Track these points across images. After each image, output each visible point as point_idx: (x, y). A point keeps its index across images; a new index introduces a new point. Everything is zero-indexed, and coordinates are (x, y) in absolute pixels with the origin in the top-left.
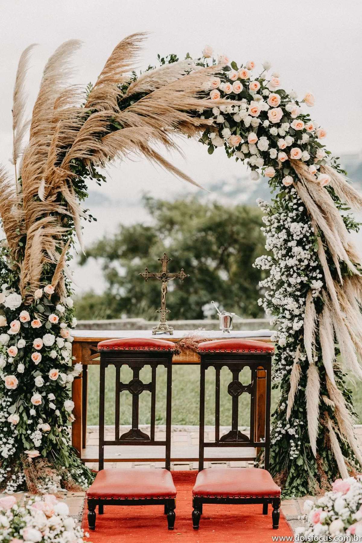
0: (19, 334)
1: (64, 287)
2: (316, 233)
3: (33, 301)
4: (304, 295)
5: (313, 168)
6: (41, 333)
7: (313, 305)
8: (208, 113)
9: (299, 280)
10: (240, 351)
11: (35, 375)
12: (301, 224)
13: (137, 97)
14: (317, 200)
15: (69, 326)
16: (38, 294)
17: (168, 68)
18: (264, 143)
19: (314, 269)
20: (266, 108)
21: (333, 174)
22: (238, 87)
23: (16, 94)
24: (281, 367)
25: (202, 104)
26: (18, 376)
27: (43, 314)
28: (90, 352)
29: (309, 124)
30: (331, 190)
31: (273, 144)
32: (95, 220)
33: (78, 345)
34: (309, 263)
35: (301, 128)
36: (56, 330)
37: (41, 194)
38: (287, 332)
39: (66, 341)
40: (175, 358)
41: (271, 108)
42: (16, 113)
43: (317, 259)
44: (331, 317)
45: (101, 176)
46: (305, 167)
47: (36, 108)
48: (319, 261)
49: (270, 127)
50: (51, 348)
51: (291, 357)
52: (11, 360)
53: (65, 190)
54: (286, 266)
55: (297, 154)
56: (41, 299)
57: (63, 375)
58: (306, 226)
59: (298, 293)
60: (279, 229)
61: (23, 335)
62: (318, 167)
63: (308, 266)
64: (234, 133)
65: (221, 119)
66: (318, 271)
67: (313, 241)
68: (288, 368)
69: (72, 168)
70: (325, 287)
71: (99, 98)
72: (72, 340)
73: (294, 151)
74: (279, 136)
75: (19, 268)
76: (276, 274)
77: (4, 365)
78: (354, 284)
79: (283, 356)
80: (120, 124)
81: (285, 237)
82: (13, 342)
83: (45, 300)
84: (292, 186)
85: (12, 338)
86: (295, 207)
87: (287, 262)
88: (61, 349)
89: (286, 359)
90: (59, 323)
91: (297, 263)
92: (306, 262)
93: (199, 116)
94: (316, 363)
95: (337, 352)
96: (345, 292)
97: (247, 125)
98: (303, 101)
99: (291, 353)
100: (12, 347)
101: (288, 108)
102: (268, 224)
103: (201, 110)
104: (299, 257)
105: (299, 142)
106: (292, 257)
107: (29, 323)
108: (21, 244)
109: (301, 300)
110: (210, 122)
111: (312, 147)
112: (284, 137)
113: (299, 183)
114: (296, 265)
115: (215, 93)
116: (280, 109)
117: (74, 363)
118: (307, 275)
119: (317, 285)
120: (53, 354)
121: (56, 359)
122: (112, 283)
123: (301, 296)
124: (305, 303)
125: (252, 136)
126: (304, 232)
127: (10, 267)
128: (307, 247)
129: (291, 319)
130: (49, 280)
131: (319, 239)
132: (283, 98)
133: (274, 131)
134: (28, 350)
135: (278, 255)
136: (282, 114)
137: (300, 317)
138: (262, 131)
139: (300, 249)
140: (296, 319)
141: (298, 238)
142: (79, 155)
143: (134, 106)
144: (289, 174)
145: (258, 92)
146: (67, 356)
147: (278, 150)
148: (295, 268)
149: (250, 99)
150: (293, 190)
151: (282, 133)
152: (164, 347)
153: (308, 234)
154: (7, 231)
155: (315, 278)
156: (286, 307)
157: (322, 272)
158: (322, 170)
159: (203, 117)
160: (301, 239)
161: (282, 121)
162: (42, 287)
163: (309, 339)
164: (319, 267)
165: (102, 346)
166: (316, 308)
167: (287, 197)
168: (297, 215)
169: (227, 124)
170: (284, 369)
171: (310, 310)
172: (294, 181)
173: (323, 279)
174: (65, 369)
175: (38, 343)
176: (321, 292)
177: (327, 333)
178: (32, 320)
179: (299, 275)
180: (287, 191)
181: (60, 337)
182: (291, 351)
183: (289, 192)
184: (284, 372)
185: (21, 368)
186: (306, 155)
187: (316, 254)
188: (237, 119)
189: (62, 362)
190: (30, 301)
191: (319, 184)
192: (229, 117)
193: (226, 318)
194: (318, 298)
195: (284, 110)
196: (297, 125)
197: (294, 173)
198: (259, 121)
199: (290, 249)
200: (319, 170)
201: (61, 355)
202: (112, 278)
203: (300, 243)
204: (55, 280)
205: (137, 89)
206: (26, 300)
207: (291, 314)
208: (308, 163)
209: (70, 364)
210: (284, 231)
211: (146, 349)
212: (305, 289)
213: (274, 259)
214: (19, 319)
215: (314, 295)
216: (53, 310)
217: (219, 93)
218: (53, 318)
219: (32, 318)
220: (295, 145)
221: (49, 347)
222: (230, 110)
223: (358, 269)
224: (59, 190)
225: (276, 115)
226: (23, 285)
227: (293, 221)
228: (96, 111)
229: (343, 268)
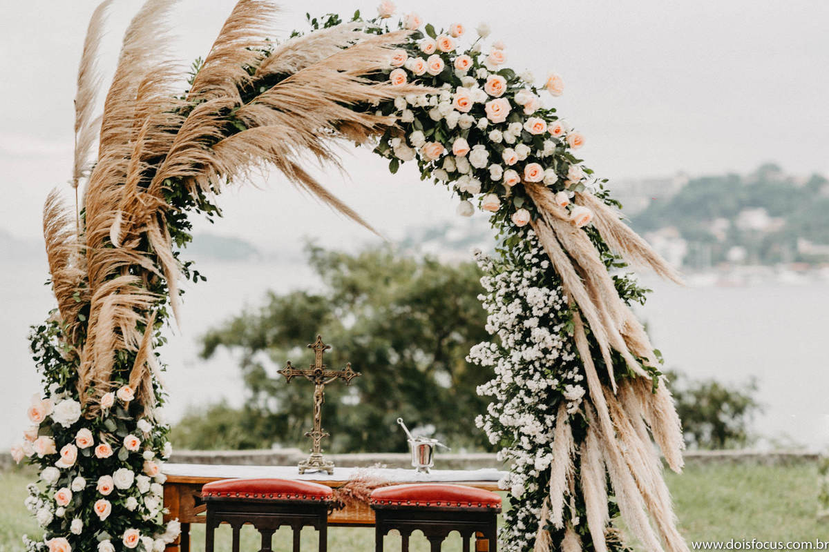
0: (75, 468)
1: (151, 390)
2: (572, 305)
3: (100, 412)
4: (553, 411)
5: (563, 197)
6: (110, 466)
7: (568, 427)
8: (387, 106)
9: (543, 385)
10: (443, 504)
11: (99, 538)
12: (545, 290)
13: (272, 80)
14: (570, 249)
15: (159, 456)
16: (107, 400)
17: (321, 36)
18: (480, 155)
19: (570, 366)
20: (482, 98)
21: (597, 207)
22: (435, 66)
23: (81, 75)
24: (517, 534)
25: (376, 93)
26: (73, 539)
27: (114, 434)
28: (193, 502)
29: (554, 124)
30: (594, 235)
31: (496, 157)
32: (204, 279)
33: (173, 489)
34: (560, 356)
35: (542, 131)
36: (136, 462)
37: (115, 236)
38: (526, 473)
39: (153, 481)
40: (336, 515)
41: (492, 98)
42: (82, 106)
43: (574, 349)
44: (600, 448)
45: (214, 207)
46: (549, 195)
47: (109, 98)
48: (578, 353)
49: (490, 128)
50: (127, 493)
51: (533, 516)
52: (60, 512)
53: (153, 231)
54: (522, 361)
55: (535, 173)
56: (113, 410)
57: (147, 540)
58: (553, 293)
59: (543, 407)
60: (509, 298)
61: (82, 469)
62: (572, 194)
63: (559, 360)
64: (431, 139)
65: (408, 117)
66: (576, 369)
67: (565, 319)
68: (528, 536)
69: (165, 194)
70: (587, 397)
71: (211, 82)
72: (163, 479)
73: (530, 168)
74: (504, 144)
75: (77, 357)
76: (504, 371)
77: (50, 520)
78: (639, 393)
79: (520, 516)
80: (243, 124)
81: (519, 311)
82: (65, 481)
83: (119, 411)
84: (528, 227)
85: (64, 474)
86: (535, 260)
87: (523, 353)
88: (144, 495)
89: (525, 520)
90: (142, 451)
91: (541, 355)
92: (555, 354)
93: (373, 110)
94: (577, 529)
95: (613, 510)
96: (624, 406)
97: (452, 125)
98: (545, 88)
99: (534, 511)
100: (63, 490)
101: (519, 98)
102: (490, 289)
103: (376, 103)
104: (542, 346)
105: (539, 154)
106: (531, 344)
107: (92, 449)
108: (82, 318)
109: (549, 419)
110: (391, 120)
111: (561, 162)
112: (513, 146)
113: (540, 222)
114: (540, 359)
115: (398, 74)
116: (505, 100)
117: (167, 519)
118: (557, 376)
119: (575, 393)
120: (131, 503)
121: (136, 511)
122: (256, 389)
123: (548, 412)
124: (554, 423)
125: (460, 144)
126: (550, 303)
127: (63, 355)
128: (556, 329)
129: (533, 451)
130: (126, 377)
131: (576, 315)
132: (510, 82)
133: (496, 136)
134: (90, 495)
135: (508, 341)
136: (509, 108)
137: (547, 448)
138: (476, 137)
139: (544, 331)
140: (540, 452)
141: (541, 314)
142: (175, 172)
143: (268, 95)
144: (524, 206)
145: (471, 73)
146: (154, 508)
147: (504, 167)
148: (537, 364)
149: (456, 83)
150: (530, 233)
151: (510, 139)
152: (313, 494)
153: (558, 307)
154: (59, 296)
155: (572, 382)
156: (522, 430)
157: (582, 371)
158: (578, 199)
159: (379, 113)
160: (546, 315)
161: (510, 118)
162: (115, 390)
163: (558, 486)
164: (578, 362)
165: (210, 491)
166: (574, 434)
167: (521, 245)
168: (539, 275)
169: (419, 124)
170: (522, 538)
171: (562, 436)
172: (532, 217)
173: (584, 384)
174: (152, 529)
175: (105, 483)
176: (582, 406)
177: (594, 477)
178: (96, 444)
179: (544, 376)
180: (521, 234)
181: (144, 474)
182: (534, 506)
183: (525, 236)
184: (522, 544)
185: (77, 526)
186: (551, 176)
187: (572, 341)
188: (435, 116)
189: (146, 518)
190: (94, 414)
191: (573, 223)
192: (422, 114)
193: (422, 447)
194: (577, 415)
195: (512, 102)
196: (535, 126)
197: (532, 204)
198: (471, 119)
199: (528, 332)
200: (573, 200)
201: (144, 505)
202: (257, 380)
203: (544, 322)
204: (135, 377)
205: (272, 69)
206: (88, 410)
207: (531, 442)
208: (555, 189)
209: (160, 522)
210: (517, 301)
211: (284, 497)
212: (555, 399)
213: (501, 348)
214: (75, 443)
215: (570, 411)
216: (131, 428)
217: (405, 75)
218: (131, 442)
219: (97, 441)
220: (531, 159)
221: (124, 492)
222: (423, 102)
223: (644, 368)
224: (145, 229)
225: (498, 110)
226: (84, 386)
227: (532, 284)
228: (205, 101)
229: (620, 364)
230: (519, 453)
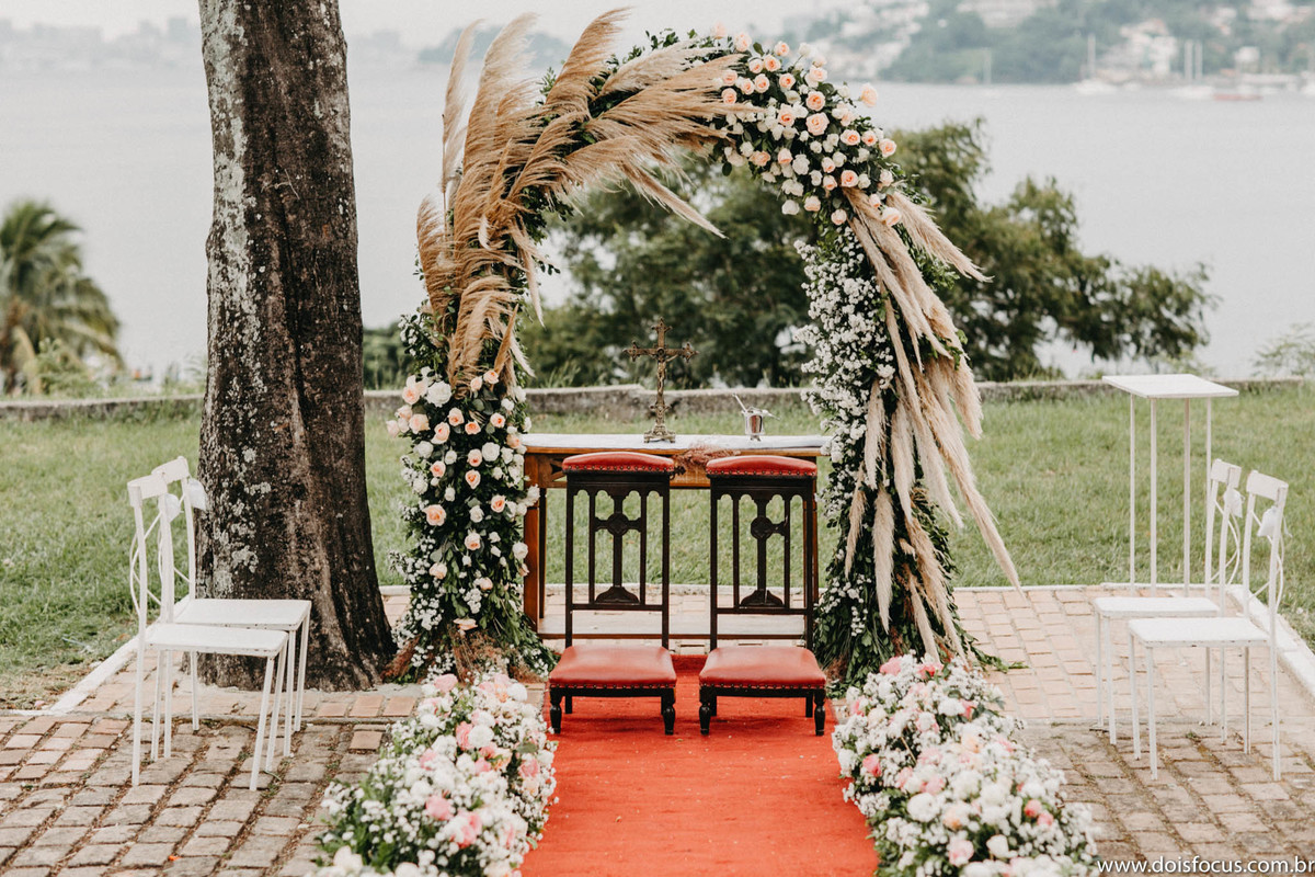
0: (448, 443)
1: (512, 372)
2: (885, 293)
3: (468, 393)
4: (867, 386)
5: (876, 199)
6: (478, 441)
7: (881, 401)
8: (720, 121)
9: (858, 365)
10: (767, 473)
11: (470, 504)
12: (860, 280)
13: (618, 97)
14: (882, 245)
15: (521, 430)
16: (475, 384)
17: (661, 56)
18: (802, 164)
19: (882, 347)
20: (803, 113)
21: (905, 207)
22: (762, 84)
24: (837, 494)
25: (711, 110)
26: (446, 505)
27: (482, 413)
28: (550, 469)
29: (867, 135)
30: (902, 232)
31: (815, 164)
32: (557, 271)
33: (533, 458)
34: (874, 339)
35: (857, 142)
37: (483, 238)
38: (844, 441)
39: (515, 452)
40: (678, 479)
41: (812, 112)
42: (449, 121)
43: (886, 332)
44: (908, 419)
45: (566, 207)
46: (864, 197)
48: (889, 336)
49: (810, 140)
50: (493, 464)
51: (852, 478)
52: (435, 482)
53: (514, 231)
54: (841, 343)
55: (850, 179)
56: (480, 392)
57: (511, 505)
58: (867, 283)
59: (859, 383)
60: (830, 285)
61: (454, 444)
62: (884, 196)
63: (873, 341)
64: (759, 148)
65: (739, 129)
66: (888, 350)
67: (878, 306)
68: (847, 495)
69: (524, 200)
70: (897, 373)
71: (562, 98)
72: (524, 450)
73: (846, 174)
74: (824, 153)
75: (446, 343)
76: (824, 354)
77: (425, 489)
78: (943, 369)
79: (841, 478)
80: (593, 137)
81: (838, 299)
82: (437, 454)
83: (486, 392)
84: (845, 225)
86: (852, 254)
87: (842, 335)
88: (508, 465)
89: (845, 482)
90: (506, 426)
91: (857, 338)
92: (869, 338)
93: (707, 125)
94: (888, 489)
95: (919, 472)
96: (930, 381)
97: (777, 137)
98: (860, 100)
99: (851, 474)
100: (437, 463)
101: (836, 113)
102: (813, 278)
103: (710, 117)
104: (858, 330)
105: (854, 160)
106: (848, 327)
107: (462, 426)
108: (452, 310)
109: (864, 394)
110: (723, 133)
111: (873, 167)
112: (831, 155)
113: (856, 220)
114: (856, 341)
115: (730, 94)
116: (823, 114)
117: (527, 485)
118: (871, 356)
119: (886, 371)
120: (497, 473)
121: (502, 479)
123: (864, 387)
124: (868, 397)
125: (784, 154)
126: (864, 292)
127: (433, 342)
128: (871, 314)
129: (850, 422)
130: (491, 362)
131: (888, 303)
132: (827, 96)
133: (816, 147)
134: (461, 467)
135: (829, 324)
136: (827, 122)
137: (862, 420)
138: (798, 147)
139: (860, 316)
140: (856, 422)
141: (856, 302)
142: (533, 181)
143: (616, 111)
144: (842, 207)
145: (794, 88)
146: (517, 476)
147: (823, 173)
148: (854, 345)
149: (782, 99)
150: (848, 230)
151: (829, 149)
152: (658, 466)
153: (871, 296)
154: (430, 290)
155: (883, 362)
156: (840, 404)
157: (893, 352)
158: (889, 200)
159: (713, 126)
160: (861, 303)
161: (828, 131)
162: (482, 374)
163: (871, 453)
164: (889, 343)
165: (569, 464)
166: (885, 406)
167: (840, 239)
168: (855, 266)
169: (748, 137)
170: (841, 497)
171: (875, 409)
172: (849, 217)
173: (894, 363)
174: (515, 494)
175: (474, 456)
176: (893, 382)
177: (903, 444)
178: (466, 422)
179: (859, 358)
180: (839, 230)
181: (507, 447)
182: (852, 470)
183: (843, 232)
184: (841, 502)
185: (450, 494)
186: (864, 180)
187: (884, 325)
188: (762, 128)
189: (510, 485)
190: (462, 394)
191: (884, 223)
192: (751, 128)
193: (754, 418)
194: (889, 390)
195: (829, 116)
196: (852, 136)
197: (848, 205)
198: (795, 131)
199: (845, 318)
200: (884, 201)
201: (508, 474)
203: (859, 308)
204: (499, 363)
205: (618, 86)
206: (457, 391)
207: (848, 414)
208: (869, 191)
209: (521, 488)
210: (836, 289)
211: (632, 469)
212: (869, 377)
213: (821, 330)
214: (447, 421)
215: (882, 387)
216: (496, 407)
217: (735, 93)
218: (496, 420)
219: (467, 418)
220: (847, 166)
221: (491, 463)
222: (752, 119)
223: (947, 349)
224: (507, 232)
225: (818, 124)
226: (453, 370)
227: (850, 275)
228: (558, 116)
229: (925, 345)
230: (838, 423)
